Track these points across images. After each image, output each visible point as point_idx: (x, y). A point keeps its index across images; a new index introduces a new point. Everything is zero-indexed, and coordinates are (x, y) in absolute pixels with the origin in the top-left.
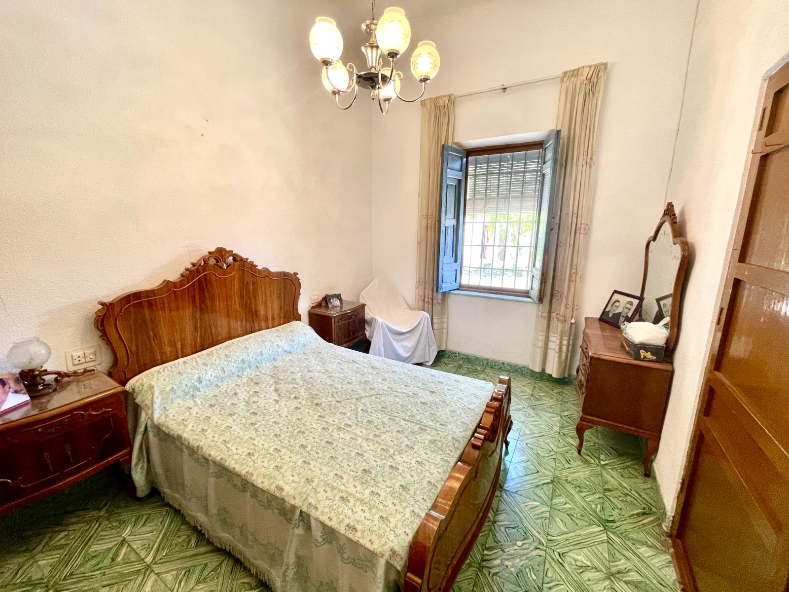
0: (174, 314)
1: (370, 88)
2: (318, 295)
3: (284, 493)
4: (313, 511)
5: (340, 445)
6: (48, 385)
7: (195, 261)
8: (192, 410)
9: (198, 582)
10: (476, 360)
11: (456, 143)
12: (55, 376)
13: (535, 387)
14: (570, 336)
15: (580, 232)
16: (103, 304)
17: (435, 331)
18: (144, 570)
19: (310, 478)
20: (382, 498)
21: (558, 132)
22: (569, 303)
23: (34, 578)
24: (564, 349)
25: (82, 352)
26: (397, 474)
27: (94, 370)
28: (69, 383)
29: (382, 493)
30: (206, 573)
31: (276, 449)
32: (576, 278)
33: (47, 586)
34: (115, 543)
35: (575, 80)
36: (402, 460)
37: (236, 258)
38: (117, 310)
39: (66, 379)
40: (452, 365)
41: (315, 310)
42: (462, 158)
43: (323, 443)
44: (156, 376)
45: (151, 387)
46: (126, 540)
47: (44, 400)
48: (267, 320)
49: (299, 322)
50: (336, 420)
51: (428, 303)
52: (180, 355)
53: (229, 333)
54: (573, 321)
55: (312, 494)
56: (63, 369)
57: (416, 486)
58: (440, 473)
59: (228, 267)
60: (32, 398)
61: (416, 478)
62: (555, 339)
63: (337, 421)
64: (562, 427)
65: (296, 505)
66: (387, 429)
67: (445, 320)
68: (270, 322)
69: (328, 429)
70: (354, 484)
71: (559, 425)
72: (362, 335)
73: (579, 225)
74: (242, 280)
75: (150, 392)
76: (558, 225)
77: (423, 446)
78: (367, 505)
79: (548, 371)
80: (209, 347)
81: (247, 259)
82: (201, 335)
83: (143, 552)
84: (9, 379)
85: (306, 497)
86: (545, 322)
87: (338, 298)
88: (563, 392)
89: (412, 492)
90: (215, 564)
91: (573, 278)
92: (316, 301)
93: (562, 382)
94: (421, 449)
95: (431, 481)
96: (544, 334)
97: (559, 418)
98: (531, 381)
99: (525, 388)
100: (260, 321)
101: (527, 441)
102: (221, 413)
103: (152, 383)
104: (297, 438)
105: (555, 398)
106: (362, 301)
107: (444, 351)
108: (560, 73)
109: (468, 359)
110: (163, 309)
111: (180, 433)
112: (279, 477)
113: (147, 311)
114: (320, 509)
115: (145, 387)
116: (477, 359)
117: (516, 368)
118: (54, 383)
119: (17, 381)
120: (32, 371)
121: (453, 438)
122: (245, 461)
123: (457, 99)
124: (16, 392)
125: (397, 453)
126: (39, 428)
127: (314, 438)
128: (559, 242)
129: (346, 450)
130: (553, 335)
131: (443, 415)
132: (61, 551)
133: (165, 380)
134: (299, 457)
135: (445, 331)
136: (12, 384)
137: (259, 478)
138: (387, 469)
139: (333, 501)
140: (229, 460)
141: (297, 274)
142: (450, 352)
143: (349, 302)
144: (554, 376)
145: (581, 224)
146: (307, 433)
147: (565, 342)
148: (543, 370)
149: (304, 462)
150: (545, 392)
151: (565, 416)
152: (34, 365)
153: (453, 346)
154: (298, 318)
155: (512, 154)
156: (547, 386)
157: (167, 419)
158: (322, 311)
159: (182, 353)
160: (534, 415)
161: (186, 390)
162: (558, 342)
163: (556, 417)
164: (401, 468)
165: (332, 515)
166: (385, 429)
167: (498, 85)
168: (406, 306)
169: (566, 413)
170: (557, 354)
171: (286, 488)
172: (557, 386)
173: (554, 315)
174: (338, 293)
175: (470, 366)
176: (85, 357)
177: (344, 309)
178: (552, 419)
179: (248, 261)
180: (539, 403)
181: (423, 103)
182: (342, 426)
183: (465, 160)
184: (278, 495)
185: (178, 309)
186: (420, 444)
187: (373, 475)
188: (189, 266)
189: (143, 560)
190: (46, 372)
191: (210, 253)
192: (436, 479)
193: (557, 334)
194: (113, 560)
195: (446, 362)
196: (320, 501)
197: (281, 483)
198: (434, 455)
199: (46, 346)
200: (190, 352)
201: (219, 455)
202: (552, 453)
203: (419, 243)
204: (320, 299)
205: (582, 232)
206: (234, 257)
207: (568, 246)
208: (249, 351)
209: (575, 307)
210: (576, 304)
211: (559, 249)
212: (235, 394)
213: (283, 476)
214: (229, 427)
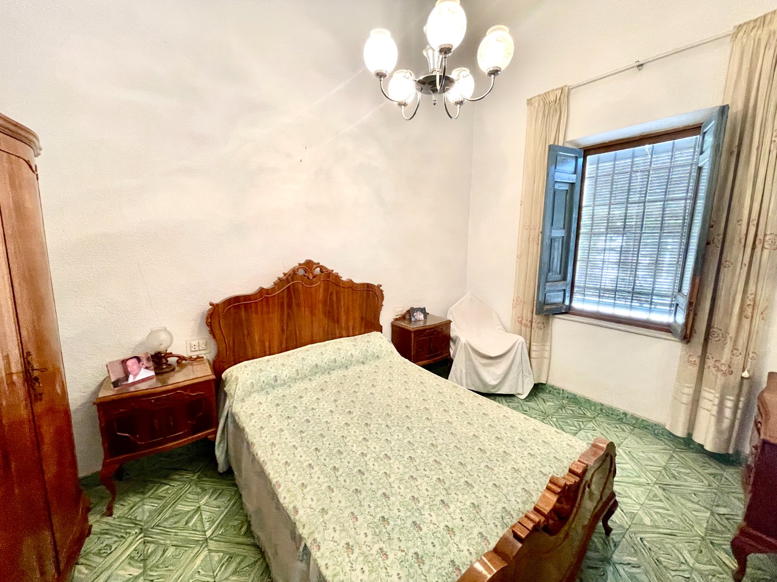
0: (265, 316)
1: (431, 92)
2: (403, 307)
3: (297, 517)
4: (315, 549)
5: (370, 478)
6: (170, 365)
7: (286, 272)
8: (261, 406)
9: (234, 573)
10: (585, 402)
11: (571, 142)
12: (177, 358)
13: (672, 456)
14: (739, 396)
15: (763, 247)
16: (211, 304)
17: (532, 360)
18: (201, 542)
19: (325, 509)
20: (388, 562)
21: (723, 110)
22: (740, 348)
23: (138, 519)
24: (728, 413)
25: (197, 342)
26: (417, 536)
27: (203, 358)
28: (185, 365)
29: (391, 556)
30: (243, 565)
31: (310, 465)
32: (752, 313)
33: (141, 529)
34: (193, 508)
35: (760, 32)
36: (430, 518)
37: (322, 269)
38: (221, 310)
39: (184, 362)
40: (552, 404)
41: (398, 322)
42: (576, 158)
43: (356, 470)
44: (243, 369)
45: (237, 379)
46: (201, 508)
47: (165, 376)
48: (348, 329)
49: (379, 333)
50: (377, 447)
51: (526, 326)
52: (268, 353)
53: (312, 337)
54: (746, 374)
55: (321, 528)
56: (185, 354)
57: (435, 561)
58: (471, 553)
59: (314, 277)
60: (156, 374)
61: (437, 549)
62: (712, 396)
63: (378, 449)
64: (712, 530)
65: (302, 536)
66: (427, 473)
67: (547, 348)
68: (351, 330)
69: (366, 455)
70: (366, 531)
71: (705, 525)
72: (447, 353)
73: (760, 236)
74: (326, 290)
75: (235, 383)
76: (721, 237)
77: (462, 507)
78: (370, 564)
79: (698, 438)
80: (293, 349)
81: (333, 271)
82: (287, 336)
83: (208, 523)
84: (143, 357)
85: (314, 530)
86: (695, 370)
87: (422, 312)
88: (722, 475)
89: (425, 568)
90: (253, 560)
91: (749, 311)
92: (400, 313)
93: (722, 459)
94: (458, 511)
95: (455, 560)
96: (693, 385)
97: (708, 514)
98: (669, 448)
99: (657, 456)
100: (342, 328)
101: (643, 536)
102: (282, 414)
103: (239, 376)
104: (334, 457)
105: (705, 481)
106: (449, 318)
107: (544, 384)
108: (730, 29)
109: (575, 399)
110: (256, 312)
111: (245, 425)
112: (300, 498)
113: (243, 313)
114: (322, 550)
115: (233, 378)
116: (588, 401)
117: (645, 423)
118: (176, 365)
119: (148, 359)
120: (160, 353)
121: (504, 508)
122: (280, 470)
123: (573, 91)
124: (147, 368)
125: (427, 506)
126: (153, 399)
127: (349, 462)
128: (723, 261)
129: (374, 487)
130: (707, 389)
131: (502, 473)
132: (159, 501)
133: (248, 374)
134: (326, 479)
135: (546, 361)
136: (144, 362)
137: (284, 492)
138: (409, 524)
139: (338, 544)
140: (268, 464)
141: (381, 286)
142: (552, 387)
143: (434, 317)
144: (709, 447)
145: (765, 235)
146: (345, 454)
147: (729, 404)
148: (690, 435)
149: (329, 487)
150: (690, 468)
151: (719, 514)
152: (162, 349)
153: (555, 380)
154: (380, 329)
155: (651, 145)
156: (695, 461)
157: (241, 410)
158: (404, 324)
159: (270, 351)
160: (663, 498)
161: (263, 386)
162: (716, 401)
163: (704, 512)
164: (425, 529)
165: (330, 563)
166: (425, 473)
167: (633, 63)
168: (500, 327)
169: (722, 510)
170: (713, 420)
171: (301, 512)
172: (713, 464)
173: (710, 362)
174: (422, 307)
175: (575, 408)
176: (199, 346)
177: (427, 324)
178: (694, 513)
179: (334, 272)
180: (675, 482)
181: (529, 102)
182: (381, 456)
183: (581, 160)
184: (292, 517)
185: (268, 313)
186: (458, 504)
187: (389, 528)
188: (281, 276)
189: (205, 532)
190: (171, 355)
191: (300, 264)
192: (464, 560)
193: (714, 389)
194: (187, 523)
195: (545, 398)
196: (325, 540)
197: (299, 506)
198: (473, 524)
199: (170, 334)
200: (276, 351)
201: (263, 457)
202: (683, 567)
203: (519, 257)
204: (405, 311)
205: (766, 246)
206: (321, 269)
207: (739, 264)
208: (324, 357)
209: (751, 355)
210: (751, 349)
211: (723, 270)
212: (301, 397)
213: (304, 498)
214: (282, 430)
